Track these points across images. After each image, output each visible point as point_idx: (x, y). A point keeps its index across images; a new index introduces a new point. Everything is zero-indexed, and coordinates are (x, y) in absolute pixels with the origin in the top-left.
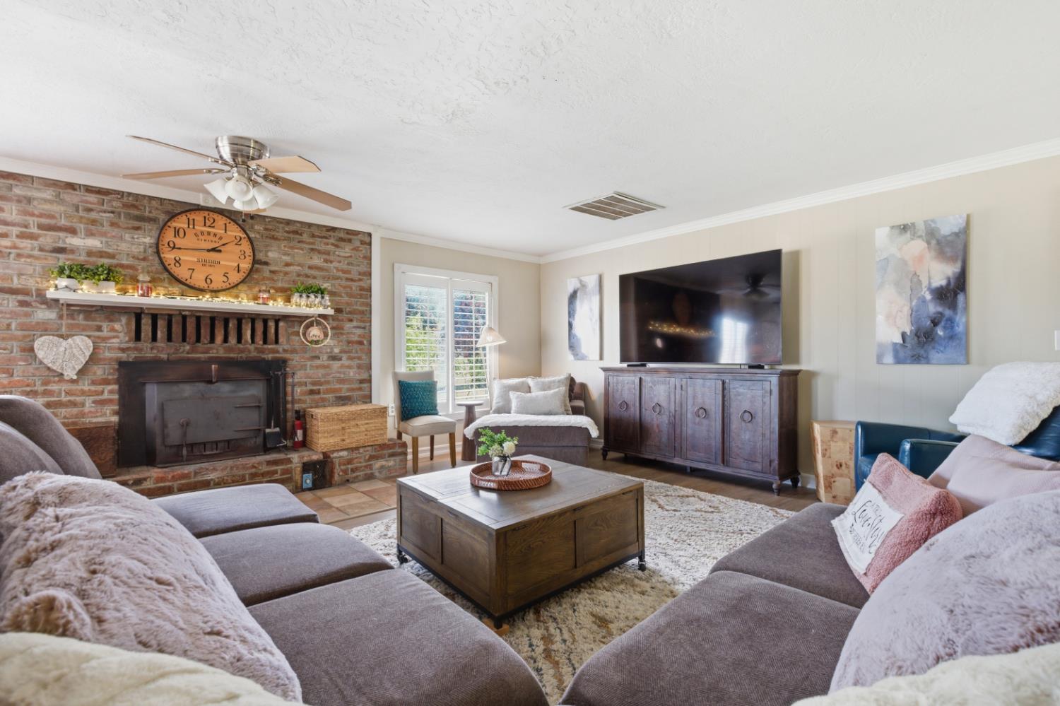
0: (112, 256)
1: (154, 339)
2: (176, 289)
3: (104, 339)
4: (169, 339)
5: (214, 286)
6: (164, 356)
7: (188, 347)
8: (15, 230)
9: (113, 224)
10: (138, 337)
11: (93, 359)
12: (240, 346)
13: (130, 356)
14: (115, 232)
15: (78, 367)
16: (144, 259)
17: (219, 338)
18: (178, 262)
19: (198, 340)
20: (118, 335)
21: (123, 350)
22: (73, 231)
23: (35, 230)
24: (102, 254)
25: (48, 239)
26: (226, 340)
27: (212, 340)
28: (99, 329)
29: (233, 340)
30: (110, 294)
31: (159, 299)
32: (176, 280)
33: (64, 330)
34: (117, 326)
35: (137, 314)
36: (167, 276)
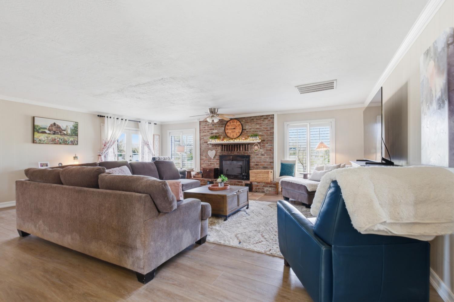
0: (218, 133)
1: (225, 151)
2: (228, 139)
3: (217, 151)
4: (227, 150)
5: (234, 137)
6: (226, 154)
7: (230, 152)
8: (207, 131)
9: (219, 127)
10: (222, 151)
11: (216, 155)
12: (240, 152)
14: (219, 128)
15: (214, 156)
16: (223, 133)
18: (228, 133)
19: (232, 150)
20: (219, 150)
21: (220, 153)
22: (213, 129)
23: (209, 130)
24: (217, 133)
25: (211, 132)
26: (237, 150)
27: (235, 151)
28: (216, 149)
29: (238, 150)
30: (217, 141)
31: (225, 142)
32: (228, 137)
33: (212, 149)
34: (219, 148)
35: (222, 145)
36: (226, 136)
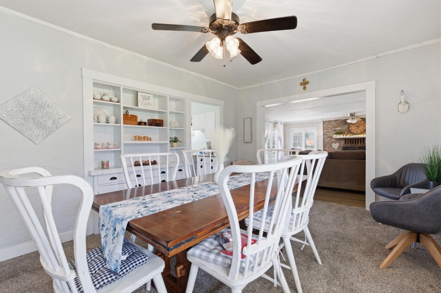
0: (342, 130)
1: (348, 143)
2: (352, 134)
3: (341, 143)
4: (350, 143)
5: (358, 133)
6: (349, 146)
7: (354, 145)
8: (330, 128)
9: (342, 125)
10: (346, 143)
11: (339, 147)
12: (364, 144)
13: (345, 146)
14: (342, 126)
15: (337, 148)
16: (347, 130)
17: (359, 142)
18: (352, 129)
19: (355, 143)
20: (343, 143)
21: (343, 145)
22: (337, 127)
23: (332, 128)
24: (341, 130)
25: (334, 129)
26: (361, 143)
27: (358, 143)
28: (340, 142)
29: (362, 143)
30: (341, 136)
31: (348, 136)
32: (351, 133)
33: (335, 143)
34: (343, 141)
35: (345, 139)
36: (350, 132)
